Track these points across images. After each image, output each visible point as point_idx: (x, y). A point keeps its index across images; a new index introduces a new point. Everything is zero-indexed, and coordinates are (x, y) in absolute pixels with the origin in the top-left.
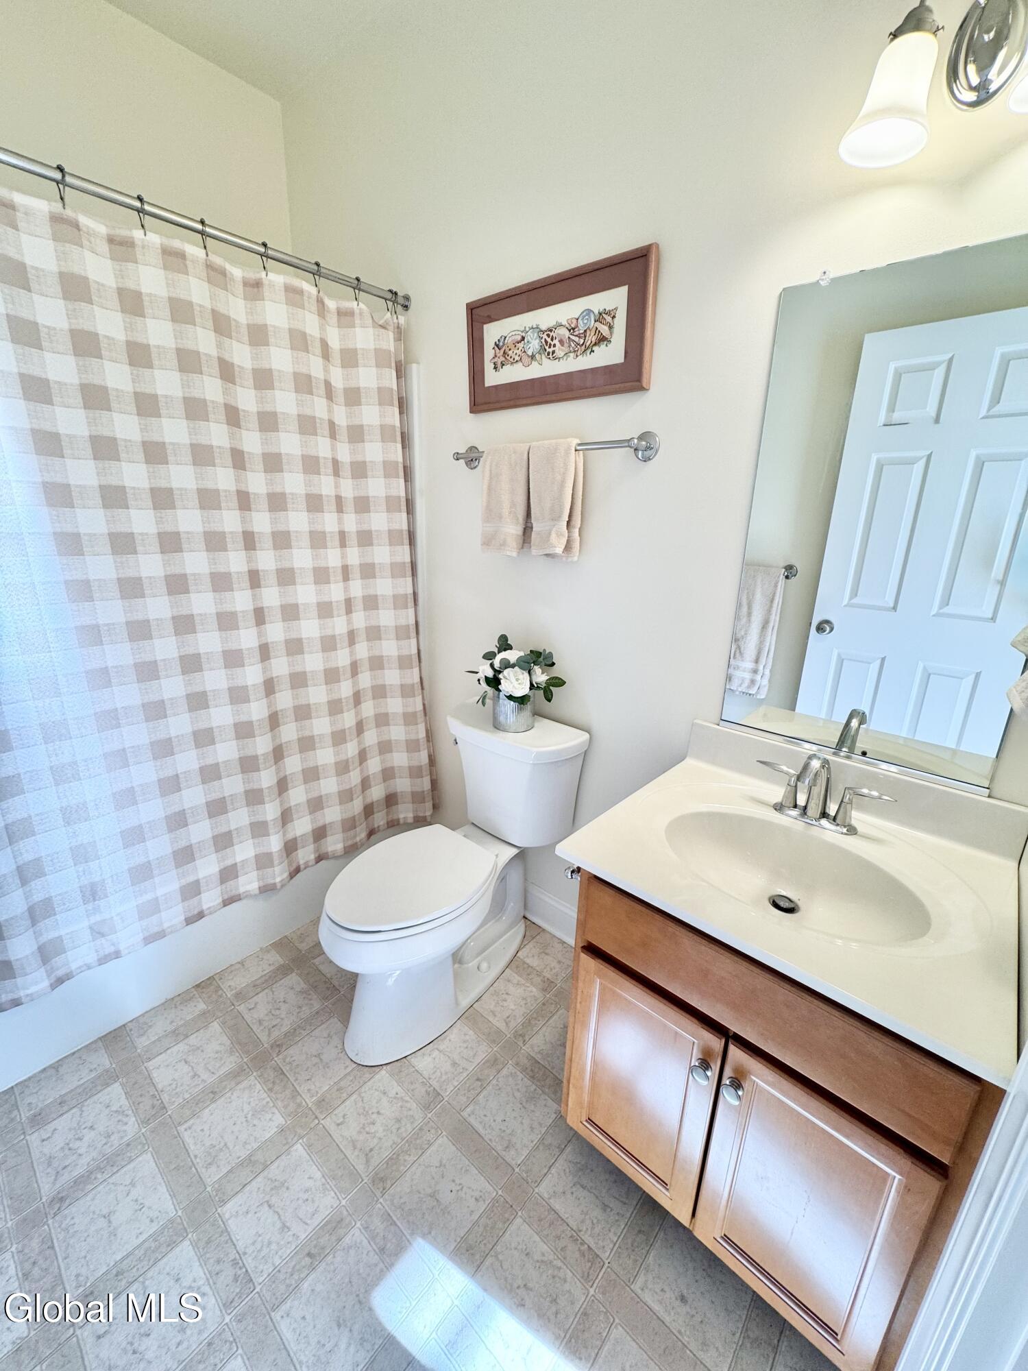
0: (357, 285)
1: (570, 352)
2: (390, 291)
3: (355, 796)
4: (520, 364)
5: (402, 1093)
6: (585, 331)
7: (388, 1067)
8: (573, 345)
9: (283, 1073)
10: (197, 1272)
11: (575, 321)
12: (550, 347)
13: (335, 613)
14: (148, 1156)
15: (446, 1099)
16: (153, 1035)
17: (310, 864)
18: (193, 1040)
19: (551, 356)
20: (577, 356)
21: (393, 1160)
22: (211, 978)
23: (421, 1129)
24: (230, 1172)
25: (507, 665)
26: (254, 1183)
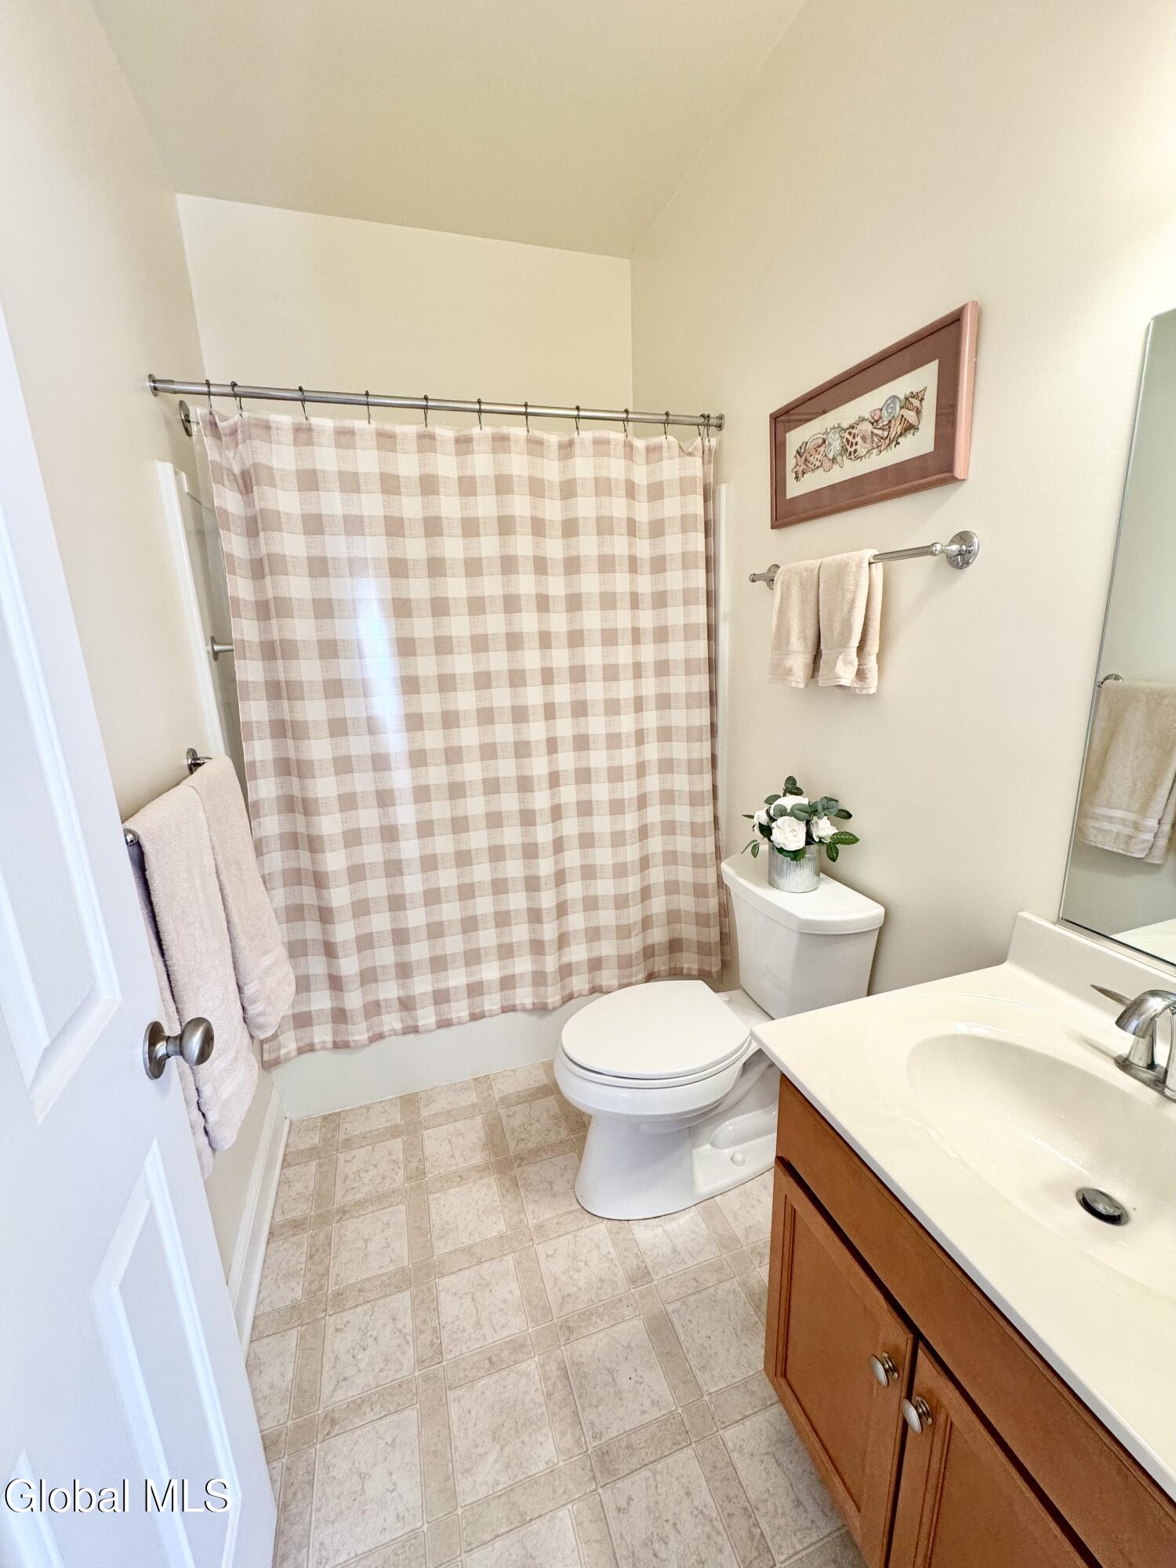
0: (667, 420)
1: (873, 449)
2: (702, 416)
3: (633, 934)
4: (821, 469)
5: (613, 1254)
6: (890, 421)
7: (609, 1222)
8: (876, 440)
9: (517, 1185)
10: (407, 1322)
11: (878, 413)
12: (851, 446)
13: (624, 744)
14: (403, 1208)
15: (656, 1283)
16: (435, 1108)
17: (584, 993)
18: (460, 1125)
19: (852, 456)
20: (880, 452)
21: (586, 1316)
22: (487, 1077)
23: (620, 1300)
24: (454, 1252)
25: (783, 812)
26: (467, 1271)
